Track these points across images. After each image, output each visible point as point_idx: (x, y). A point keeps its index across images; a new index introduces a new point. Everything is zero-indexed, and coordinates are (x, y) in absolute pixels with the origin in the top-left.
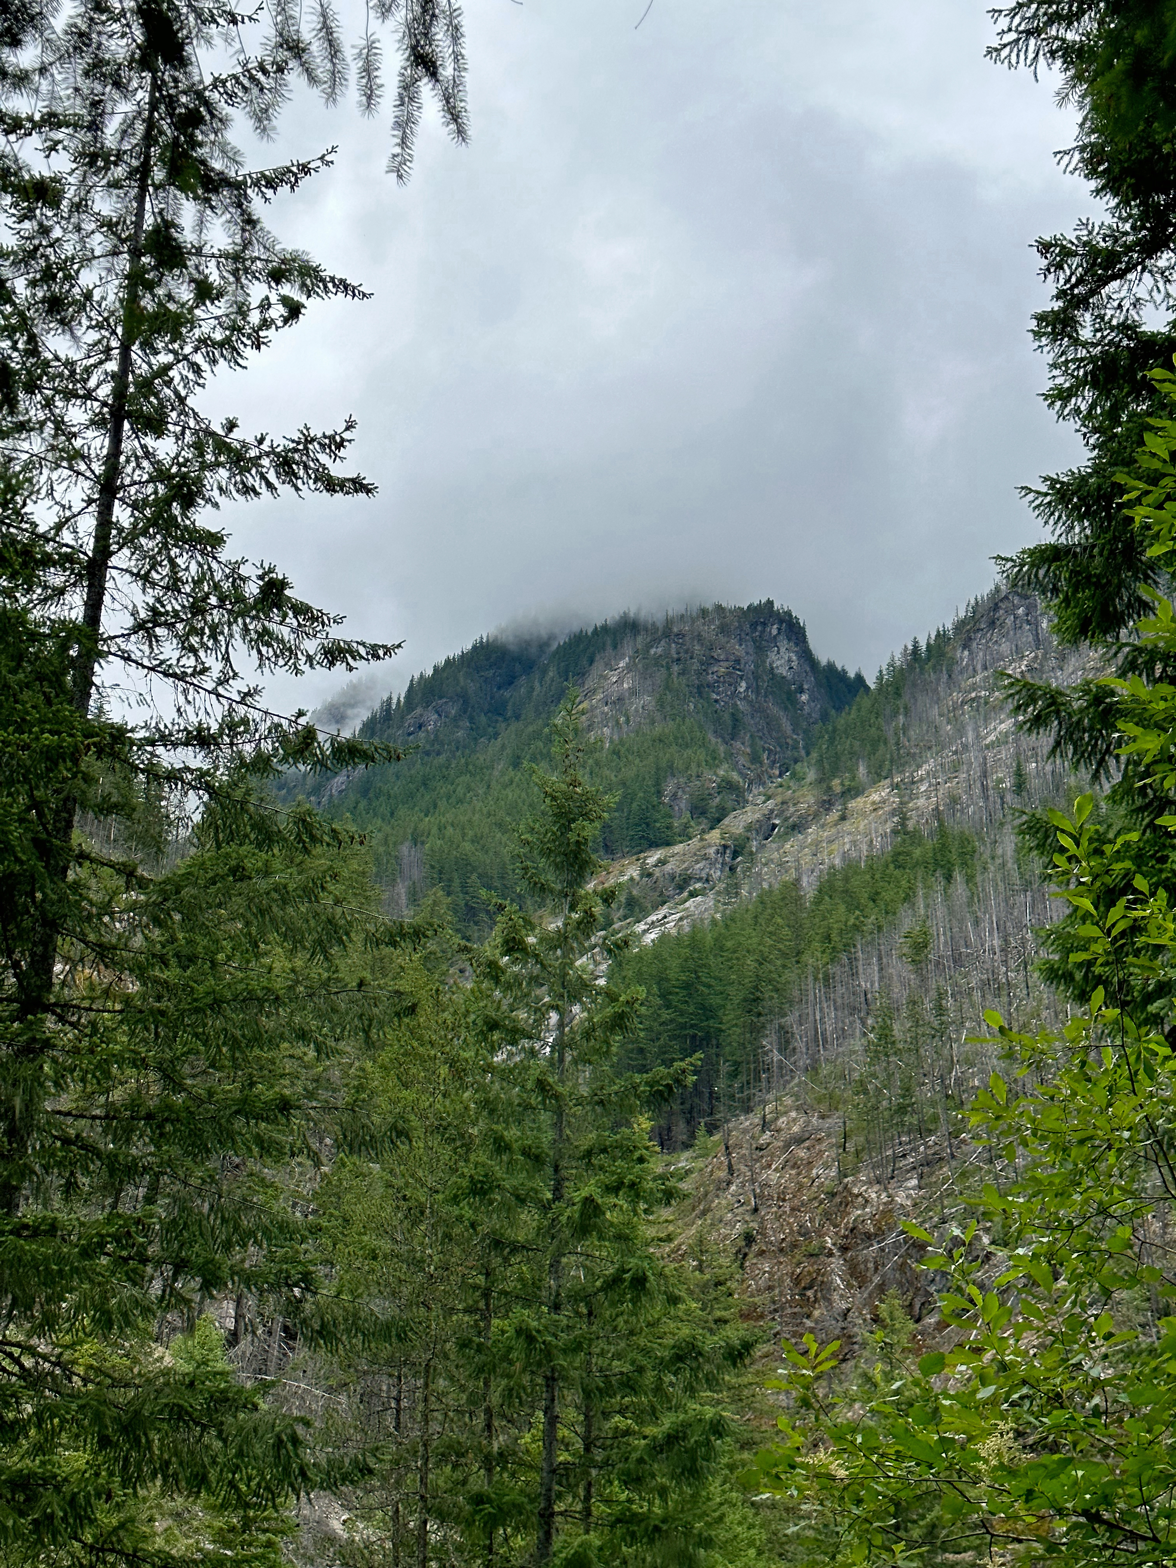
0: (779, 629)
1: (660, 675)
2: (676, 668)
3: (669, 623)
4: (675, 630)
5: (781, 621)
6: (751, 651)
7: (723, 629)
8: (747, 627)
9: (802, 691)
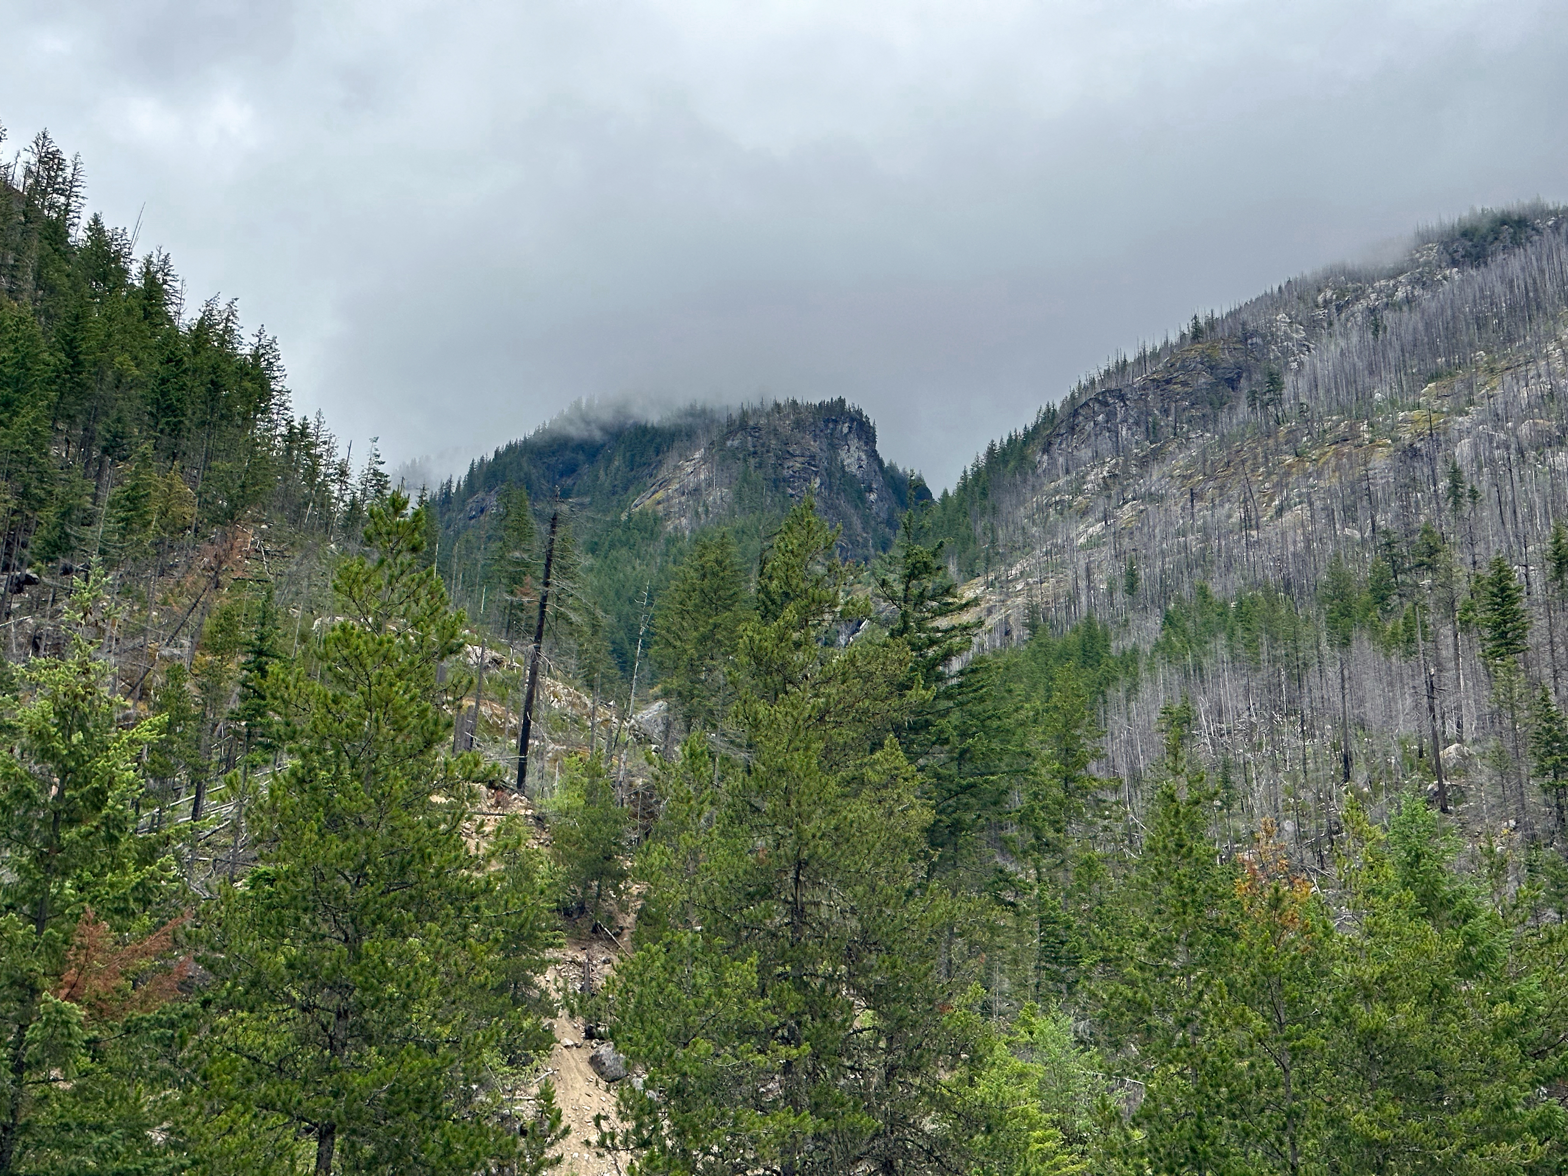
0: (850, 428)
1: (737, 468)
2: (752, 461)
3: (744, 414)
4: (751, 423)
5: (852, 420)
6: (824, 448)
7: (798, 424)
8: (821, 424)
9: (871, 490)
